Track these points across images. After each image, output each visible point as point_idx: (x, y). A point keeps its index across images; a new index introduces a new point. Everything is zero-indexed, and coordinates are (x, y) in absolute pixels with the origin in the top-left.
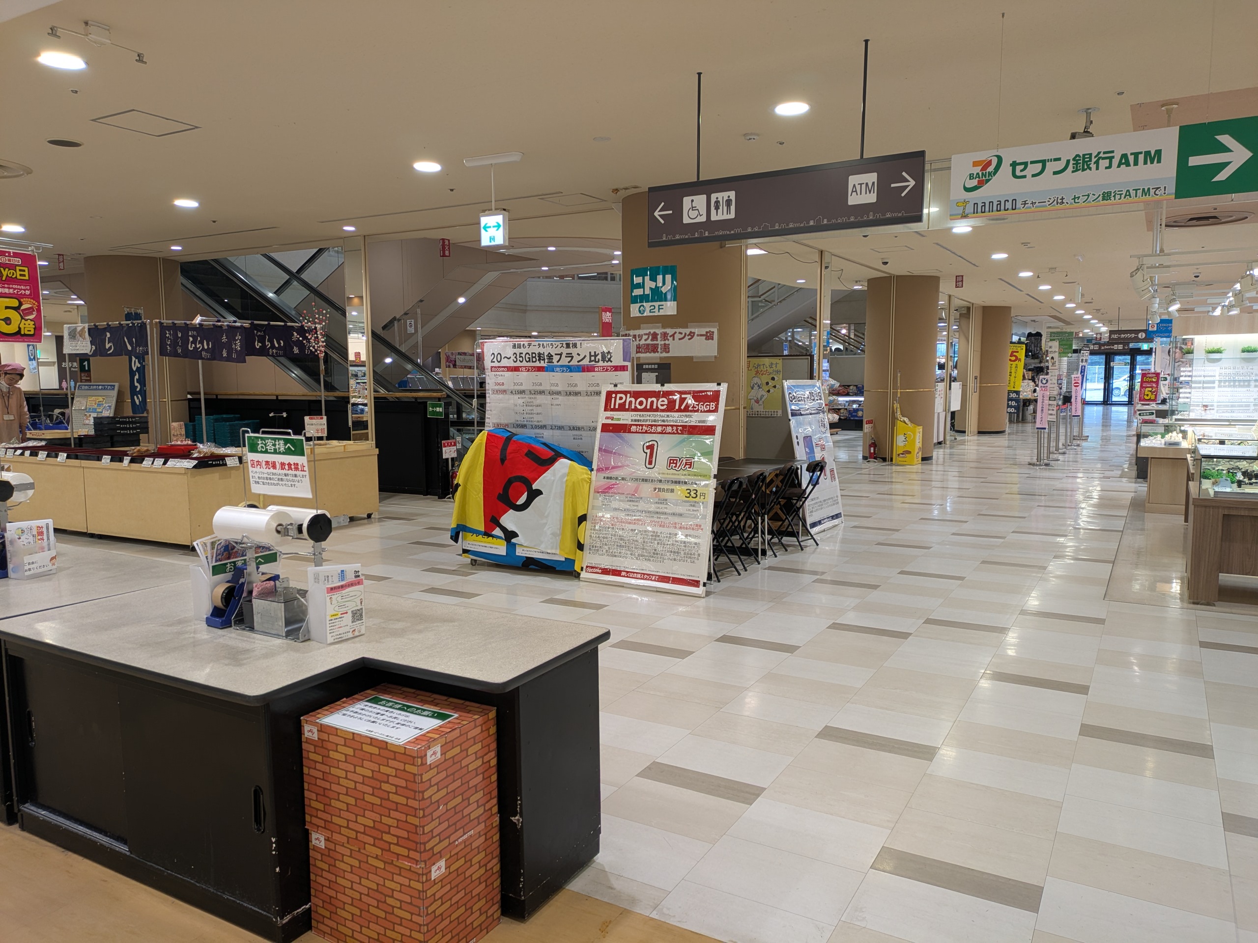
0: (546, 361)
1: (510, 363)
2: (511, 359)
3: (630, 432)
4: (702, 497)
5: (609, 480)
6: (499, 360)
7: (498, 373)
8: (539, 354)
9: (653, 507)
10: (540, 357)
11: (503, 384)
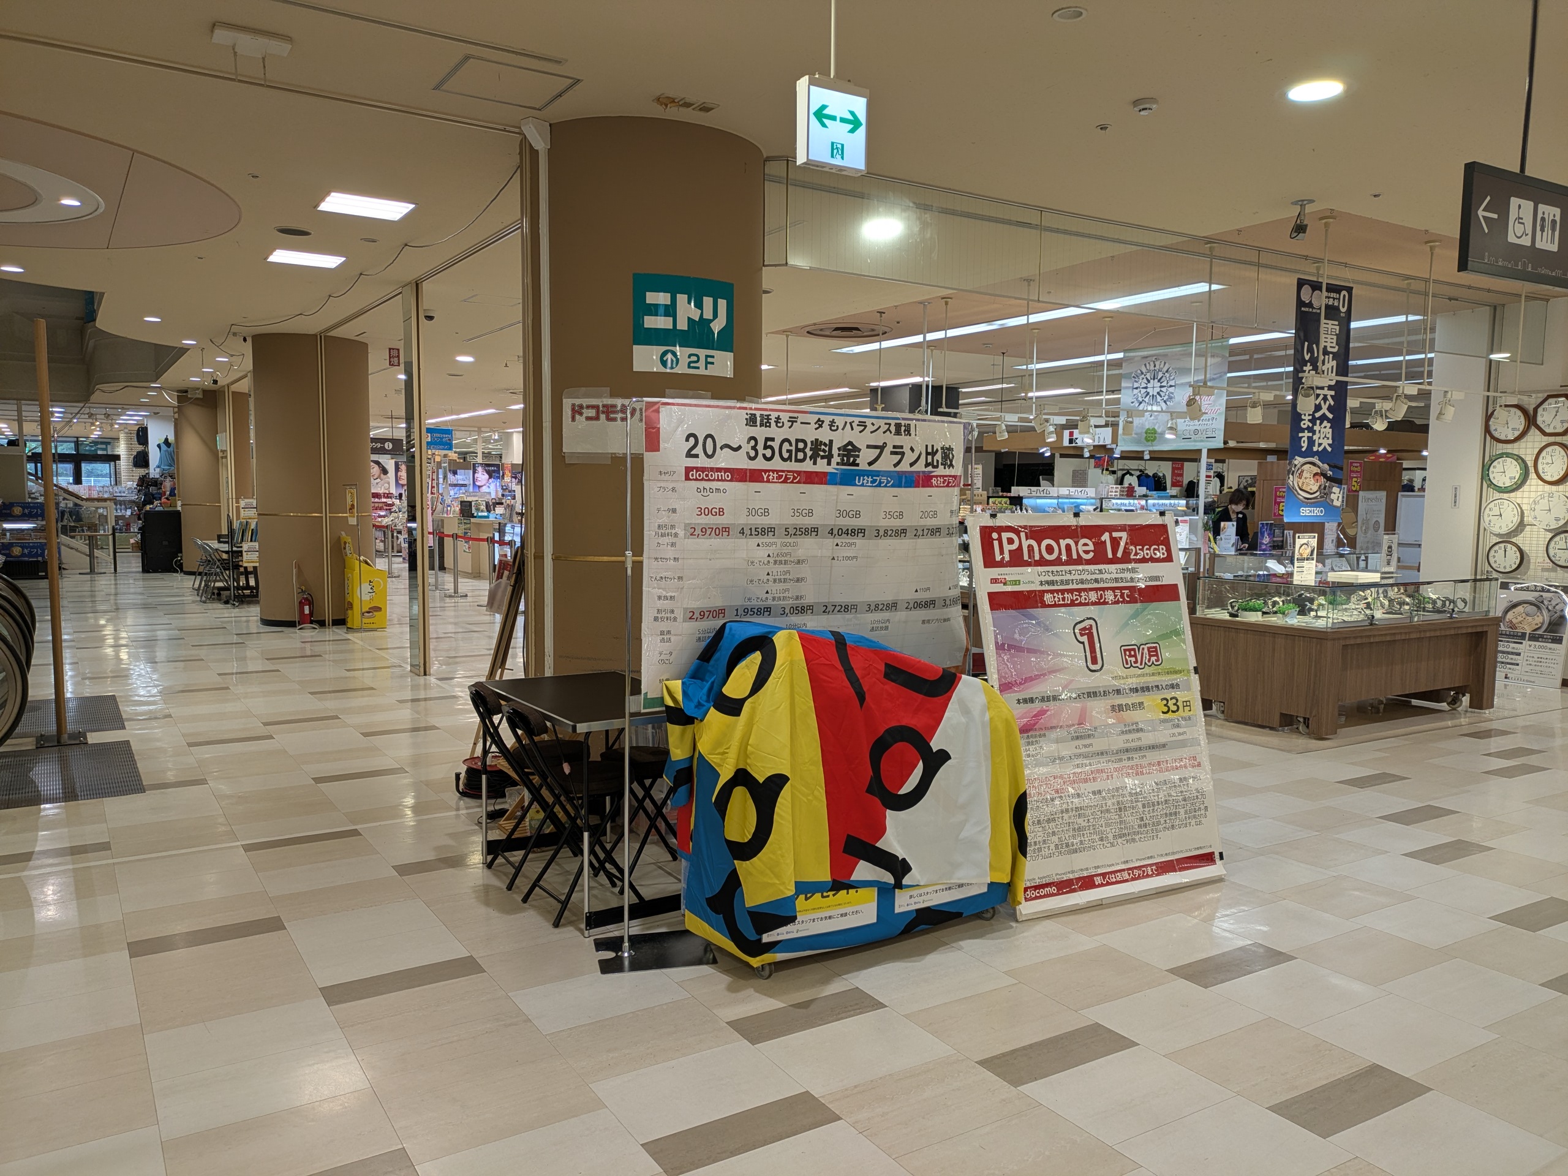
0: (836, 459)
1: (740, 461)
2: (742, 452)
3: (1045, 605)
4: (1187, 709)
5: (1030, 705)
6: (710, 452)
7: (707, 485)
8: (817, 444)
9: (1119, 742)
10: (819, 450)
11: (721, 512)
